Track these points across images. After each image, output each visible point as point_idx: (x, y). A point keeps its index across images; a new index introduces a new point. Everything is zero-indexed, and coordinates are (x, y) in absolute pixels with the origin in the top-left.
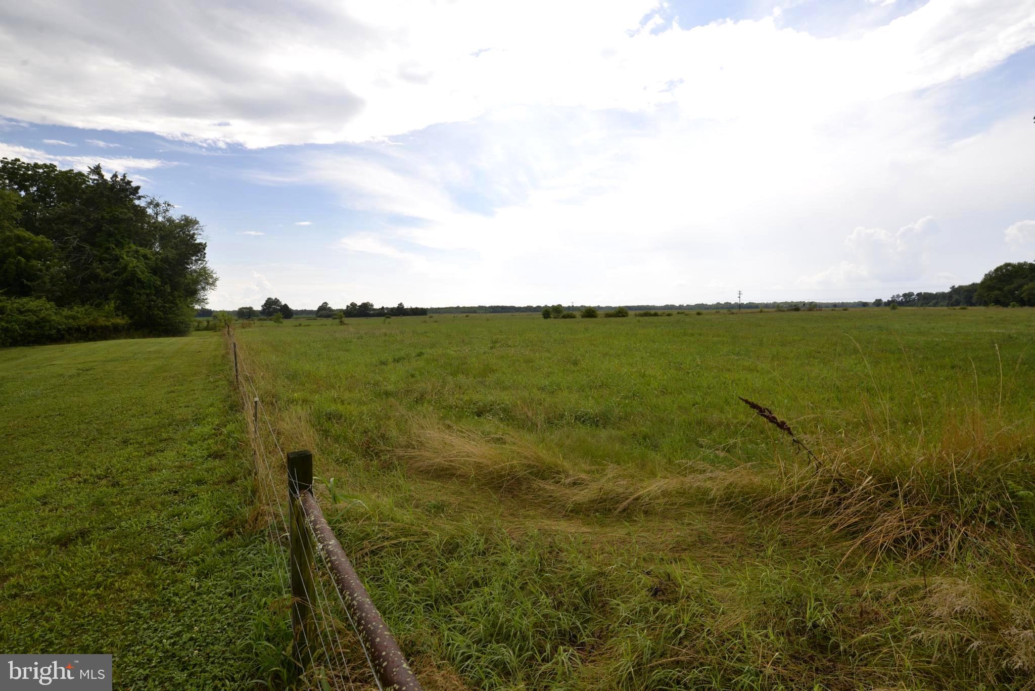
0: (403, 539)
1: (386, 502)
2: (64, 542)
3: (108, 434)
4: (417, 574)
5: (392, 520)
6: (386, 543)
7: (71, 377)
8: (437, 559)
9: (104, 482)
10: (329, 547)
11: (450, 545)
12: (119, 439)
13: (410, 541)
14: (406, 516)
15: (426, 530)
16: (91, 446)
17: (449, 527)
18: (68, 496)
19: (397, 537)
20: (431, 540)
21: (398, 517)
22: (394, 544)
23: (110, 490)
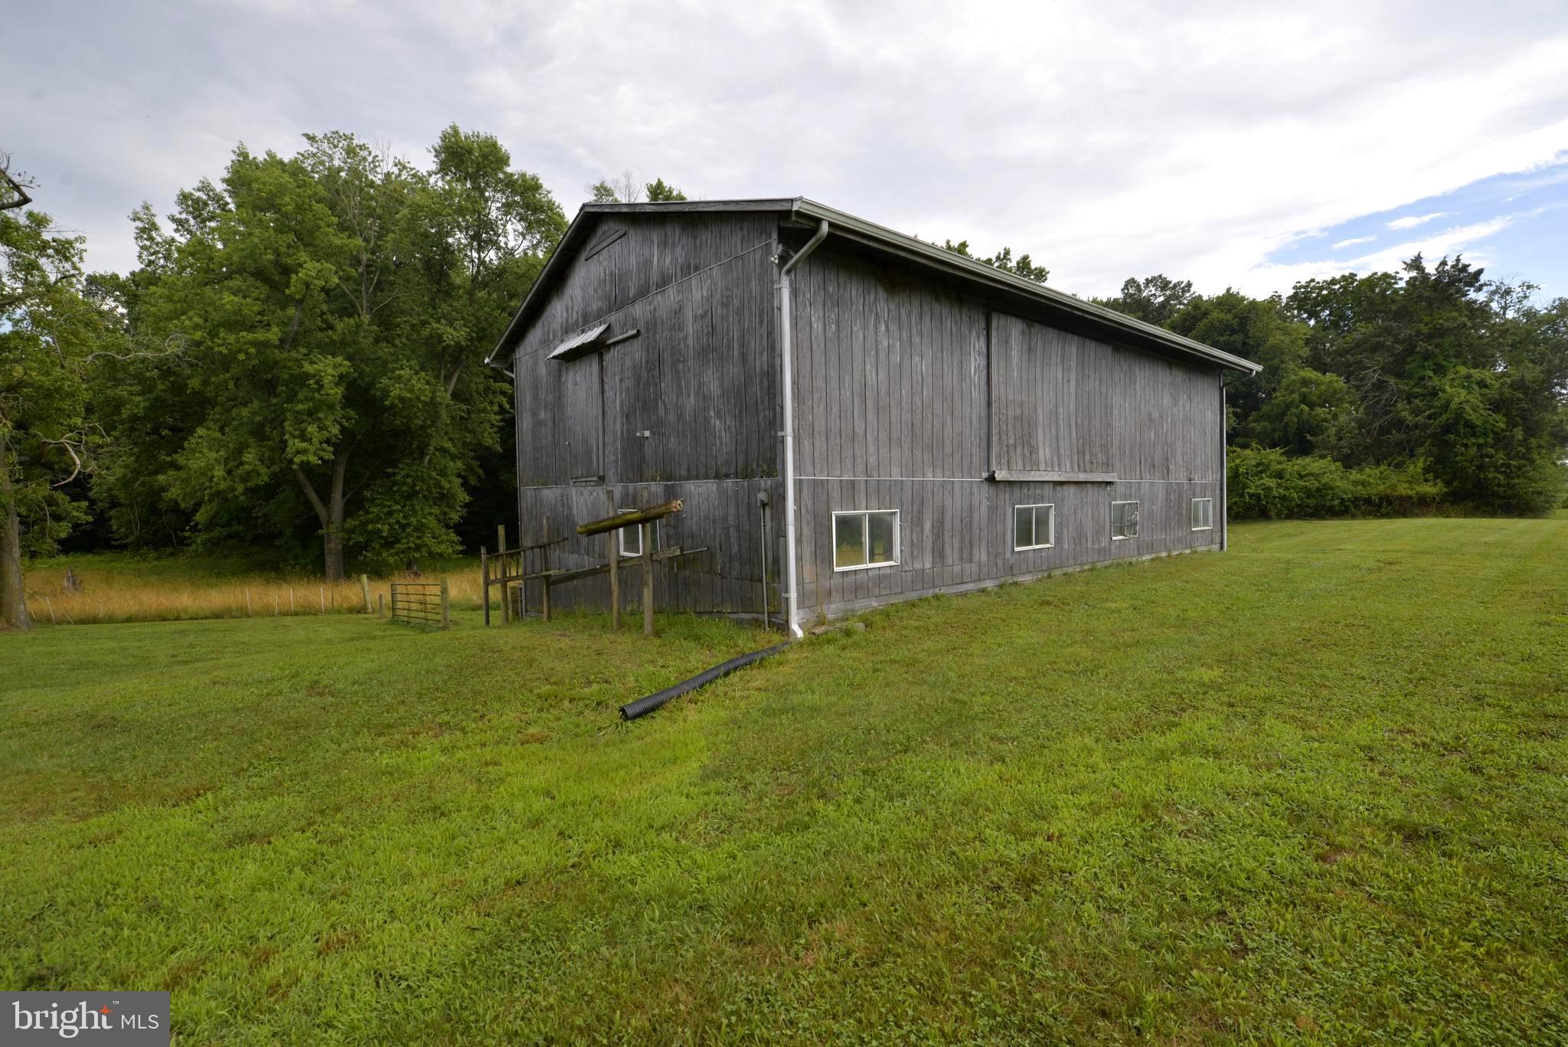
2: (1412, 835)
3: (1444, 675)
7: (1370, 571)
9: (1456, 758)
12: (1465, 689)
16: (1420, 687)
18: (1404, 761)
23: (1469, 777)
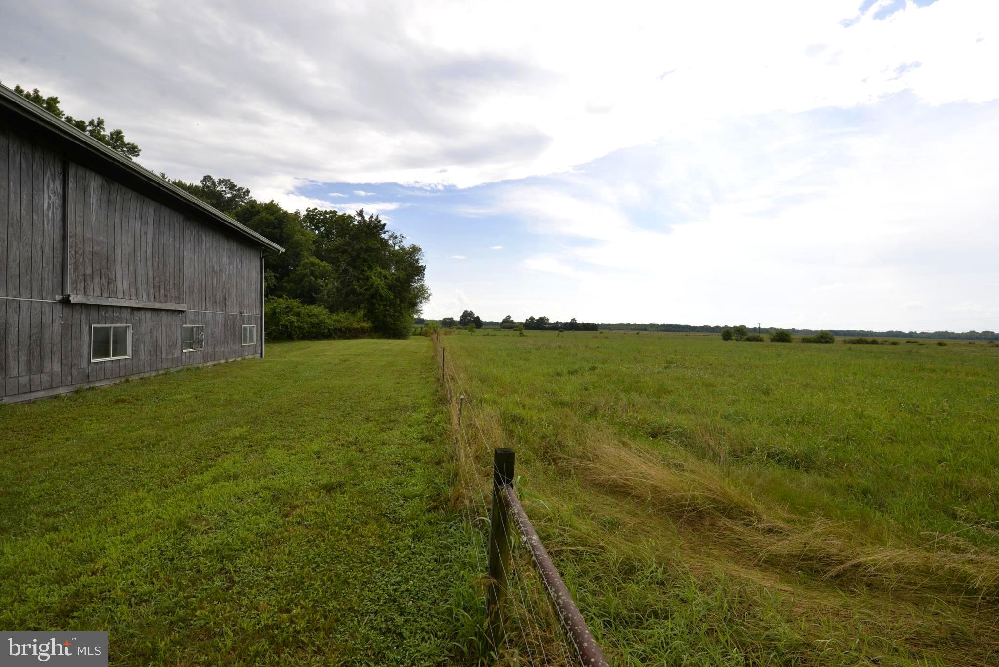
0: (581, 548)
1: (566, 508)
2: (329, 489)
3: (357, 411)
4: (593, 586)
5: (571, 526)
6: (564, 548)
7: (335, 365)
8: (613, 577)
9: (354, 448)
10: (533, 541)
11: (627, 565)
12: (364, 415)
13: (587, 552)
14: (584, 526)
15: (602, 544)
16: (346, 418)
17: (626, 547)
18: (333, 454)
19: (574, 545)
20: (608, 555)
21: (576, 525)
22: (572, 551)
23: (358, 454)
